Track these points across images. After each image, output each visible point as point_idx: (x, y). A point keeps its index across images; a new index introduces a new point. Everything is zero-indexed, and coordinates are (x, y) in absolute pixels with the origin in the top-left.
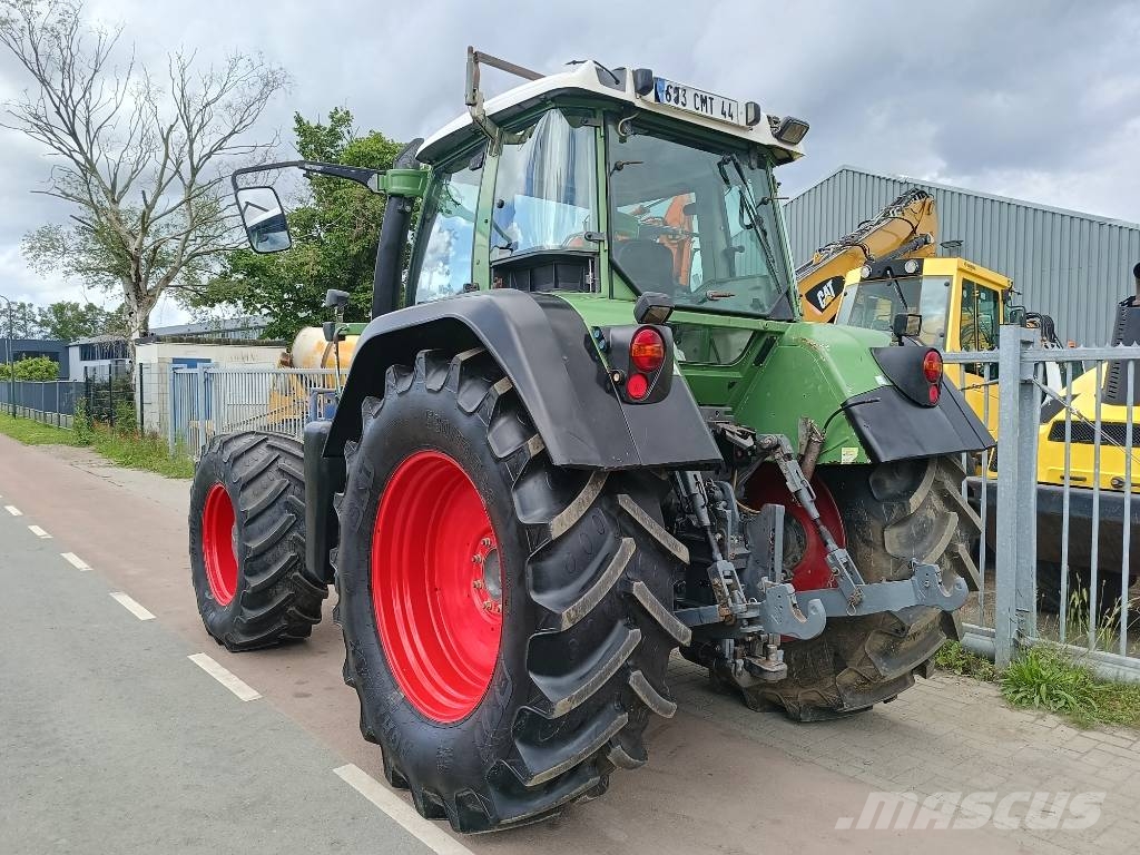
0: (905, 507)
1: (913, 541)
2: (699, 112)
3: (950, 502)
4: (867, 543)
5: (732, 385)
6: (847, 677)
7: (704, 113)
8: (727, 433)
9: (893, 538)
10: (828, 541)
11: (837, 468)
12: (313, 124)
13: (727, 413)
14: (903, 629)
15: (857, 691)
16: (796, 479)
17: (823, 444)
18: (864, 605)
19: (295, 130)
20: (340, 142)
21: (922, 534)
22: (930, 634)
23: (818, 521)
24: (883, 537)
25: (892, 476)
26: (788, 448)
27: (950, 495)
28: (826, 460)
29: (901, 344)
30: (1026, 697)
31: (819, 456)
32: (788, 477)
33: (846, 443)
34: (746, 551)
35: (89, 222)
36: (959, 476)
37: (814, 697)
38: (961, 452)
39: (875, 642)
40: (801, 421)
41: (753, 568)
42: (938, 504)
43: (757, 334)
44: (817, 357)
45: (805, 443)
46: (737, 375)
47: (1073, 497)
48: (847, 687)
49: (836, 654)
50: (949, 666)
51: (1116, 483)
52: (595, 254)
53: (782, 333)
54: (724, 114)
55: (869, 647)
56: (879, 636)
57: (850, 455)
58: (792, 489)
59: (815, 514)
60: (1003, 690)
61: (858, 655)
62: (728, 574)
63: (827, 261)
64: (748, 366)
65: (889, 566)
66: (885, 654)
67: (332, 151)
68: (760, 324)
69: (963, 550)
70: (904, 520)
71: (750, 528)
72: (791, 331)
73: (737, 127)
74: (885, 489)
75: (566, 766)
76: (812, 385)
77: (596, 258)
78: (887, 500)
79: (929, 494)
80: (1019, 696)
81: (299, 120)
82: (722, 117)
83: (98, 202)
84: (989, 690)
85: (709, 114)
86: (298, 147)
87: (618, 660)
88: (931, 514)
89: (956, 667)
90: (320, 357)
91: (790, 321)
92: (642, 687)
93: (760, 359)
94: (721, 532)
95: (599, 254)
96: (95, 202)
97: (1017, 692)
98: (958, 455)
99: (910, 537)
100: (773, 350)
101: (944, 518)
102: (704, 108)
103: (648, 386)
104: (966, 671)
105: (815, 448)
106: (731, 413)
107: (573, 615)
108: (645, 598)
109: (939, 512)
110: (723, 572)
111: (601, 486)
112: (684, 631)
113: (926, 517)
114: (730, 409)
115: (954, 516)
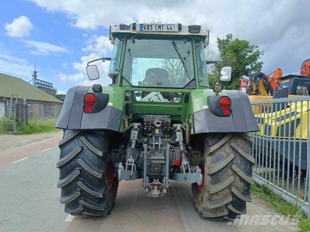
1: (214, 162)
2: (158, 30)
5: (179, 109)
7: (160, 30)
9: (208, 160)
10: (183, 158)
12: (222, 40)
18: (187, 180)
19: (217, 42)
25: (211, 139)
26: (178, 128)
27: (233, 148)
29: (217, 95)
32: (177, 137)
40: (186, 120)
42: (228, 150)
44: (192, 100)
46: (182, 106)
53: (190, 93)
54: (168, 29)
58: (177, 141)
59: (182, 148)
64: (183, 103)
68: (179, 91)
69: (236, 168)
73: (174, 32)
79: (225, 146)
81: (218, 39)
82: (167, 30)
85: (162, 30)
86: (218, 47)
88: (223, 154)
91: (195, 89)
93: (187, 101)
95: (118, 74)
101: (229, 155)
102: (160, 29)
105: (187, 129)
106: (169, 117)
107: (59, 164)
108: (81, 163)
109: (228, 153)
110: (128, 161)
111: (76, 134)
112: (97, 174)
113: (220, 154)
114: (169, 116)
115: (232, 155)
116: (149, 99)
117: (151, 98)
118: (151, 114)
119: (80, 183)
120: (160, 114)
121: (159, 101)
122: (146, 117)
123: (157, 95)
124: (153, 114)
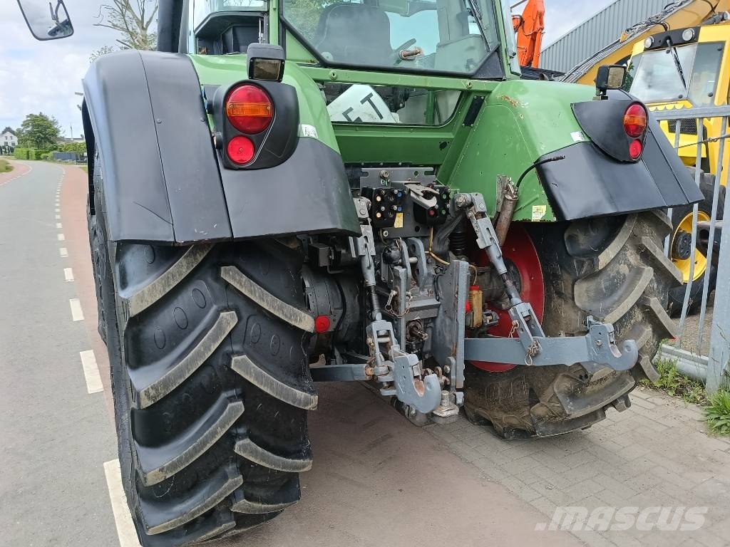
0: (593, 263)
1: (601, 295)
3: (647, 256)
4: (560, 294)
5: (443, 145)
6: (539, 410)
8: (412, 194)
9: (583, 293)
10: (513, 295)
11: (528, 224)
13: (427, 173)
14: (586, 376)
15: (547, 424)
16: (487, 237)
17: (516, 203)
18: (540, 357)
21: (612, 289)
22: (618, 379)
23: (505, 277)
24: (573, 291)
25: (586, 232)
26: (481, 206)
27: (647, 250)
28: (520, 217)
29: (604, 98)
30: (726, 425)
31: (513, 213)
32: (479, 235)
33: (536, 202)
34: (435, 302)
35: (128, 44)
36: (662, 229)
37: (514, 422)
38: (667, 208)
39: (562, 385)
40: (498, 180)
41: (443, 317)
42: (633, 258)
43: (465, 94)
44: (517, 114)
45: (501, 201)
46: (450, 136)
48: (540, 419)
49: (531, 390)
50: (663, 387)
52: (264, 13)
53: (489, 92)
55: (558, 388)
56: (566, 379)
57: (540, 213)
58: (481, 246)
59: (502, 268)
60: (707, 415)
61: (548, 394)
62: (382, 333)
63: (632, 38)
64: (458, 126)
65: (576, 319)
66: (572, 395)
68: (464, 84)
69: (656, 304)
70: (593, 275)
71: (441, 280)
72: (497, 89)
74: (579, 244)
75: (181, 521)
76: (512, 144)
77: (265, 17)
78: (579, 255)
79: (624, 248)
80: (719, 423)
83: (133, 29)
84: (694, 413)
87: (214, 433)
88: (624, 269)
89: (670, 388)
91: (501, 79)
92: (253, 452)
93: (471, 118)
94: (396, 290)
95: (268, 12)
96: (130, 30)
97: (718, 419)
98: (664, 209)
99: (599, 292)
100: (483, 110)
101: (638, 272)
103: (255, 151)
104: (679, 392)
105: (509, 207)
106: (432, 173)
107: (152, 392)
108: (247, 370)
109: (633, 267)
110: (378, 332)
111: (200, 259)
112: (306, 397)
113: (618, 272)
114: (432, 169)
115: (649, 270)
116: (345, 114)
117: (351, 109)
118: (377, 165)
119: (244, 448)
120: (404, 165)
121: (378, 120)
122: (366, 174)
123: (368, 98)
124: (386, 165)
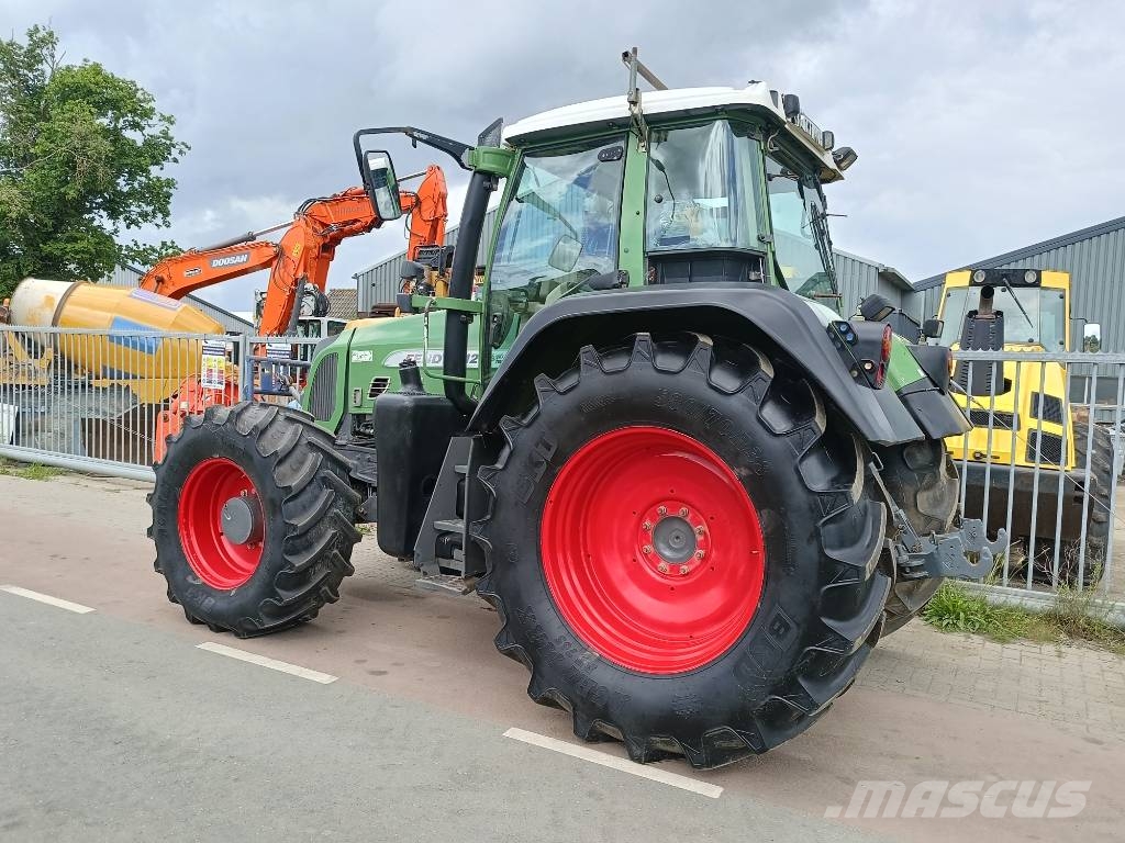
0: (936, 474)
9: (924, 500)
20: (40, 67)
21: (942, 497)
24: (916, 500)
25: (920, 450)
30: (950, 623)
47: (993, 472)
51: (978, 455)
52: (764, 254)
60: (927, 620)
65: (920, 522)
67: (30, 75)
74: (917, 461)
77: (765, 257)
78: (919, 469)
80: (945, 622)
88: (944, 481)
90: (49, 315)
95: (767, 254)
97: (941, 620)
99: (935, 499)
101: (950, 483)
